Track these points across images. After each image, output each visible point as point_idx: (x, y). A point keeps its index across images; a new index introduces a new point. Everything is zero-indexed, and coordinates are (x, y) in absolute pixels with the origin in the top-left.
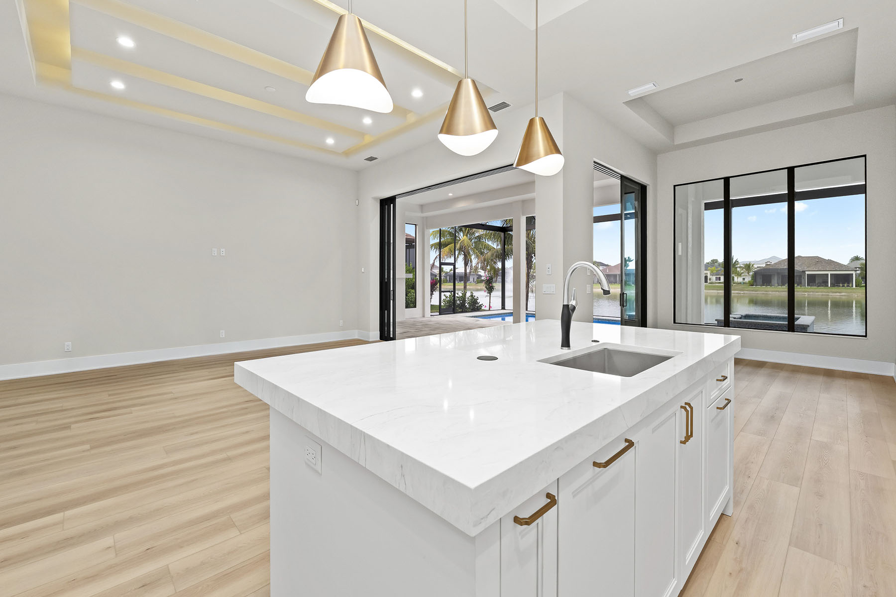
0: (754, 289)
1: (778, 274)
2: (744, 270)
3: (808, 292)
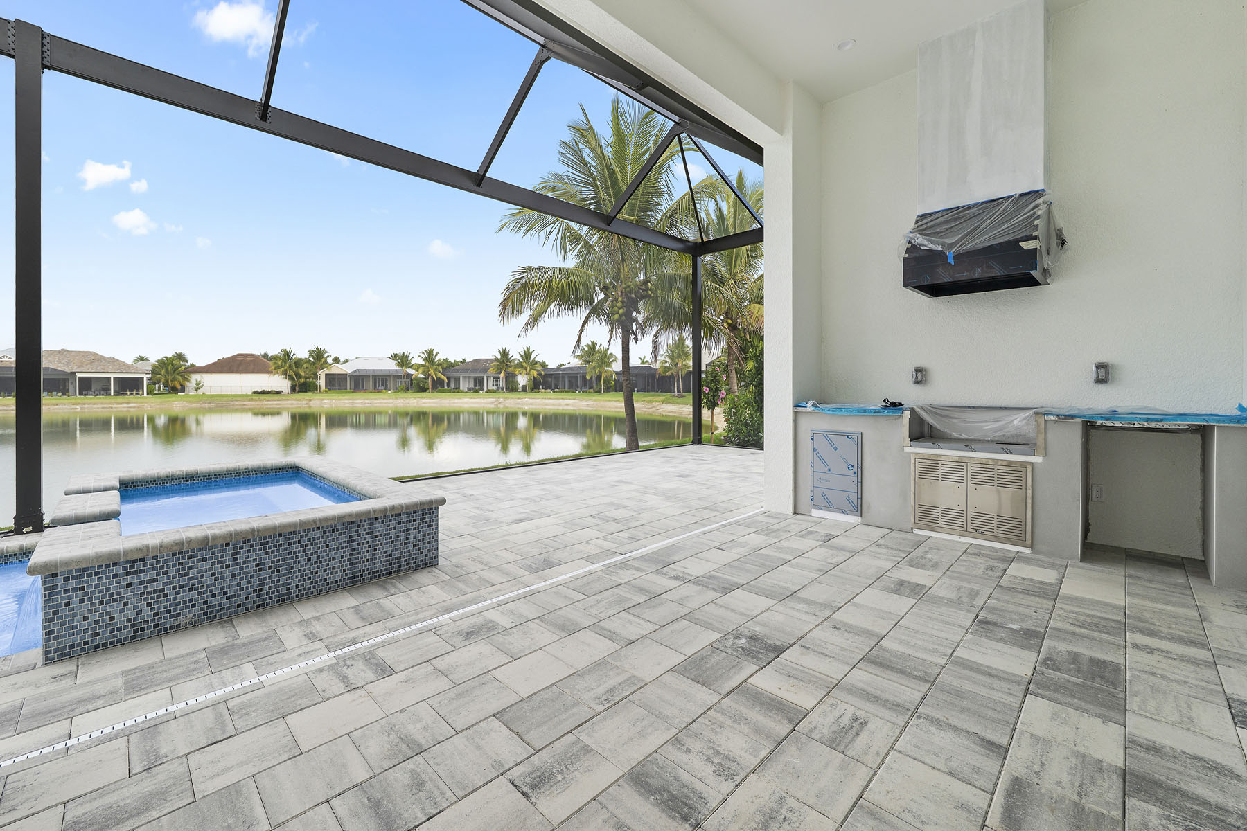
3: (82, 404)
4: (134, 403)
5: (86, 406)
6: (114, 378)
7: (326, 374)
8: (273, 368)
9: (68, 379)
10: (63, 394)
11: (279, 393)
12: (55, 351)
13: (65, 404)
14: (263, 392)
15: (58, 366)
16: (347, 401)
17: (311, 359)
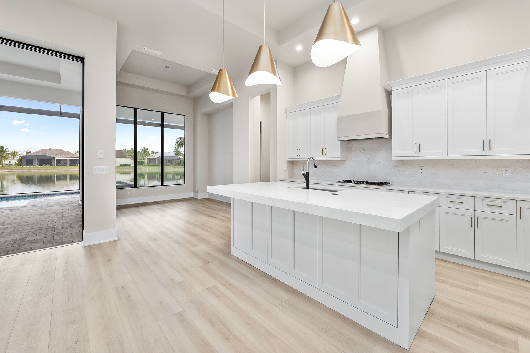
0: (21, 168)
1: (38, 158)
2: (10, 155)
3: (57, 169)
4: (76, 169)
5: (59, 170)
6: (69, 159)
7: (148, 158)
8: (128, 156)
9: (52, 160)
10: (51, 165)
11: (130, 165)
12: (47, 149)
13: (51, 169)
14: (124, 165)
15: (49, 155)
16: (156, 169)
17: (142, 152)
